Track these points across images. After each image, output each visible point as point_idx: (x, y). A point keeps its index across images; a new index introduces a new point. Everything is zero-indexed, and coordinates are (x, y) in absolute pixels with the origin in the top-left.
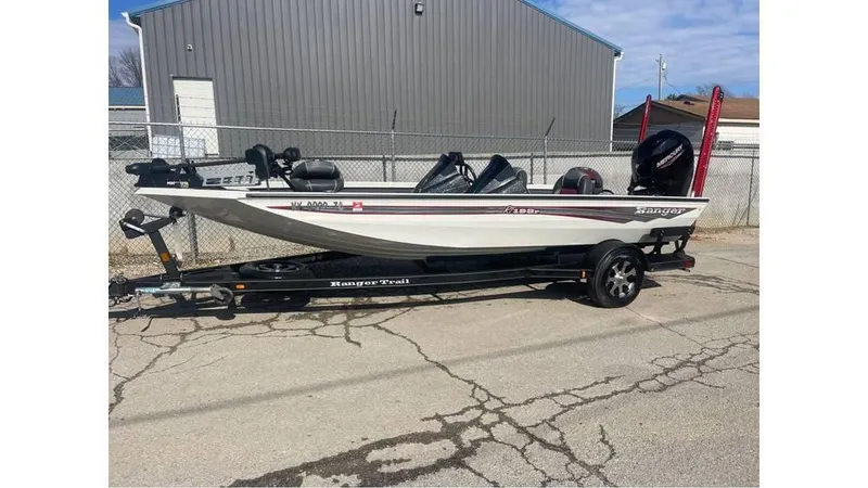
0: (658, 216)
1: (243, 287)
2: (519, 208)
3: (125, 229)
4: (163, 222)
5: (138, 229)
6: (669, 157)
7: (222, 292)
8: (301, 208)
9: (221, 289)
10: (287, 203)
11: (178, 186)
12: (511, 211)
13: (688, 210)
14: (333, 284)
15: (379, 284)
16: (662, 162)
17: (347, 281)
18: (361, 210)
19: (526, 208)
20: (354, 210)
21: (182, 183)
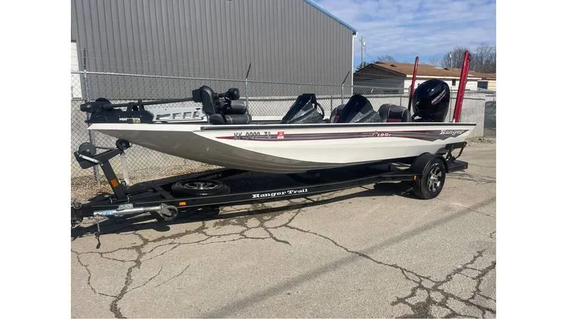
0: (450, 135)
1: (184, 203)
2: (380, 133)
3: (80, 160)
4: (111, 153)
5: (92, 160)
6: (438, 97)
7: (170, 209)
8: (241, 138)
9: (169, 207)
10: (231, 133)
11: (130, 122)
12: (376, 135)
13: (465, 131)
14: (254, 196)
15: (287, 194)
16: (435, 100)
17: (264, 193)
18: (283, 137)
19: (384, 133)
20: (278, 138)
21: (134, 119)
